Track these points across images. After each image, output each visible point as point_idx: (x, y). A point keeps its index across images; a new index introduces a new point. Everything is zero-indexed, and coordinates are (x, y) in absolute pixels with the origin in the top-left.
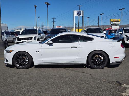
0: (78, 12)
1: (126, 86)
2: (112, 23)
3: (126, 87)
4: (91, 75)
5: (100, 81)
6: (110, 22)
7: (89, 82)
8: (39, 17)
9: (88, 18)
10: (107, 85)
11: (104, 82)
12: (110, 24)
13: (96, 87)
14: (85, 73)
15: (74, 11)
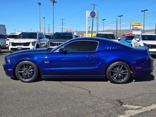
0: (91, 12)
1: (128, 106)
2: (133, 27)
3: (128, 108)
4: (90, 91)
5: (99, 99)
6: (131, 26)
7: (85, 100)
8: (44, 18)
9: (103, 20)
10: (106, 104)
11: (103, 100)
12: (131, 28)
13: (91, 107)
14: (83, 89)
15: (87, 11)
